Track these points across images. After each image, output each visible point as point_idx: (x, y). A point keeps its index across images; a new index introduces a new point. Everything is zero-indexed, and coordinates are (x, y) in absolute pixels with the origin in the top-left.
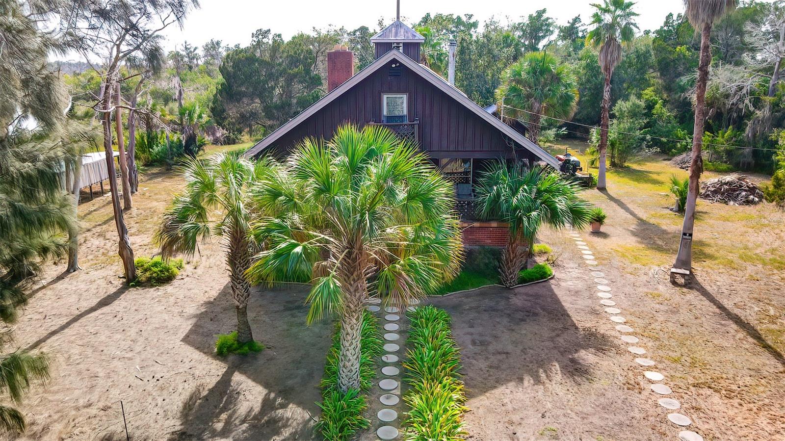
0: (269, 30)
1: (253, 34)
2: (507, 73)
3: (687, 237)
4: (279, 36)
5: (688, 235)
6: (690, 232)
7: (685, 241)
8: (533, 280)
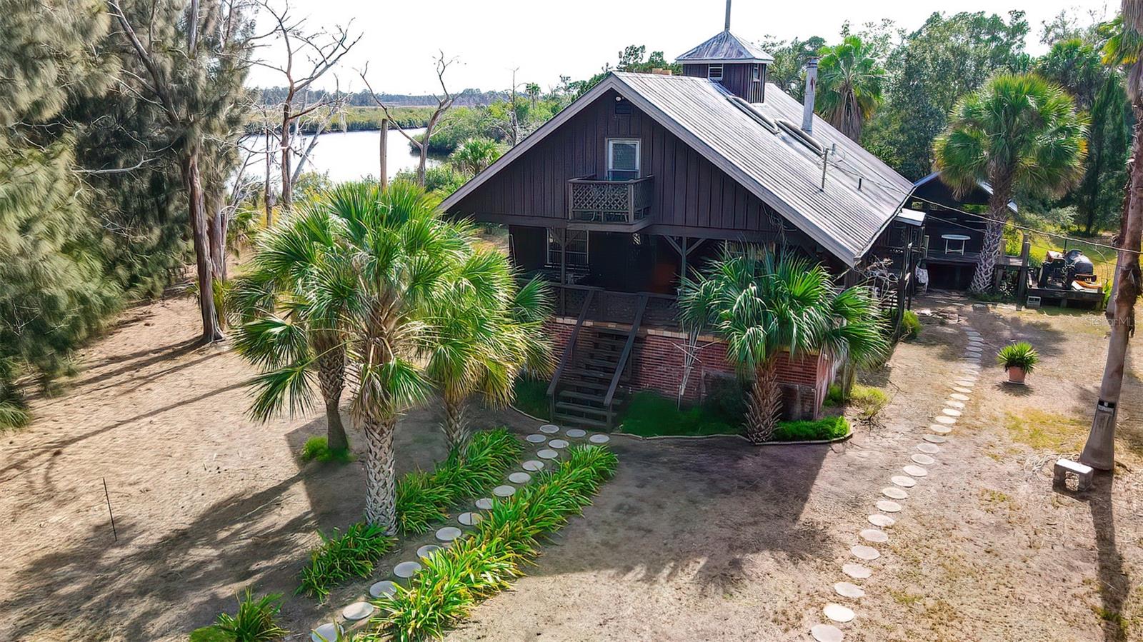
0: (643, 47)
1: (620, 53)
2: (959, 110)
3: (1104, 408)
4: (659, 54)
5: (1106, 404)
6: (1111, 400)
7: (1101, 414)
8: (801, 438)
